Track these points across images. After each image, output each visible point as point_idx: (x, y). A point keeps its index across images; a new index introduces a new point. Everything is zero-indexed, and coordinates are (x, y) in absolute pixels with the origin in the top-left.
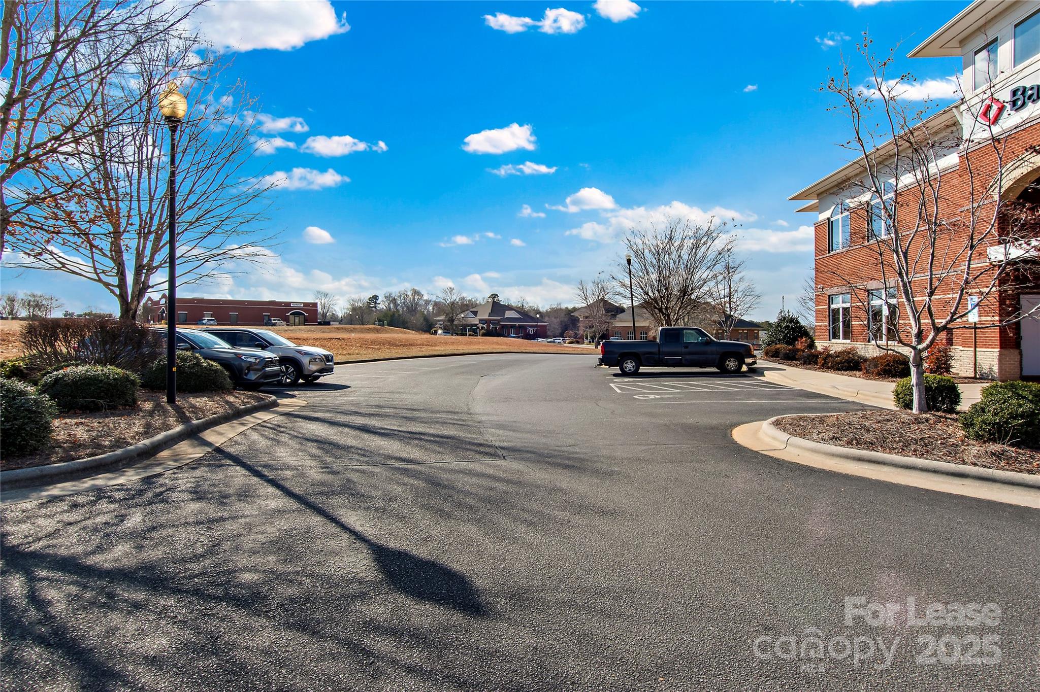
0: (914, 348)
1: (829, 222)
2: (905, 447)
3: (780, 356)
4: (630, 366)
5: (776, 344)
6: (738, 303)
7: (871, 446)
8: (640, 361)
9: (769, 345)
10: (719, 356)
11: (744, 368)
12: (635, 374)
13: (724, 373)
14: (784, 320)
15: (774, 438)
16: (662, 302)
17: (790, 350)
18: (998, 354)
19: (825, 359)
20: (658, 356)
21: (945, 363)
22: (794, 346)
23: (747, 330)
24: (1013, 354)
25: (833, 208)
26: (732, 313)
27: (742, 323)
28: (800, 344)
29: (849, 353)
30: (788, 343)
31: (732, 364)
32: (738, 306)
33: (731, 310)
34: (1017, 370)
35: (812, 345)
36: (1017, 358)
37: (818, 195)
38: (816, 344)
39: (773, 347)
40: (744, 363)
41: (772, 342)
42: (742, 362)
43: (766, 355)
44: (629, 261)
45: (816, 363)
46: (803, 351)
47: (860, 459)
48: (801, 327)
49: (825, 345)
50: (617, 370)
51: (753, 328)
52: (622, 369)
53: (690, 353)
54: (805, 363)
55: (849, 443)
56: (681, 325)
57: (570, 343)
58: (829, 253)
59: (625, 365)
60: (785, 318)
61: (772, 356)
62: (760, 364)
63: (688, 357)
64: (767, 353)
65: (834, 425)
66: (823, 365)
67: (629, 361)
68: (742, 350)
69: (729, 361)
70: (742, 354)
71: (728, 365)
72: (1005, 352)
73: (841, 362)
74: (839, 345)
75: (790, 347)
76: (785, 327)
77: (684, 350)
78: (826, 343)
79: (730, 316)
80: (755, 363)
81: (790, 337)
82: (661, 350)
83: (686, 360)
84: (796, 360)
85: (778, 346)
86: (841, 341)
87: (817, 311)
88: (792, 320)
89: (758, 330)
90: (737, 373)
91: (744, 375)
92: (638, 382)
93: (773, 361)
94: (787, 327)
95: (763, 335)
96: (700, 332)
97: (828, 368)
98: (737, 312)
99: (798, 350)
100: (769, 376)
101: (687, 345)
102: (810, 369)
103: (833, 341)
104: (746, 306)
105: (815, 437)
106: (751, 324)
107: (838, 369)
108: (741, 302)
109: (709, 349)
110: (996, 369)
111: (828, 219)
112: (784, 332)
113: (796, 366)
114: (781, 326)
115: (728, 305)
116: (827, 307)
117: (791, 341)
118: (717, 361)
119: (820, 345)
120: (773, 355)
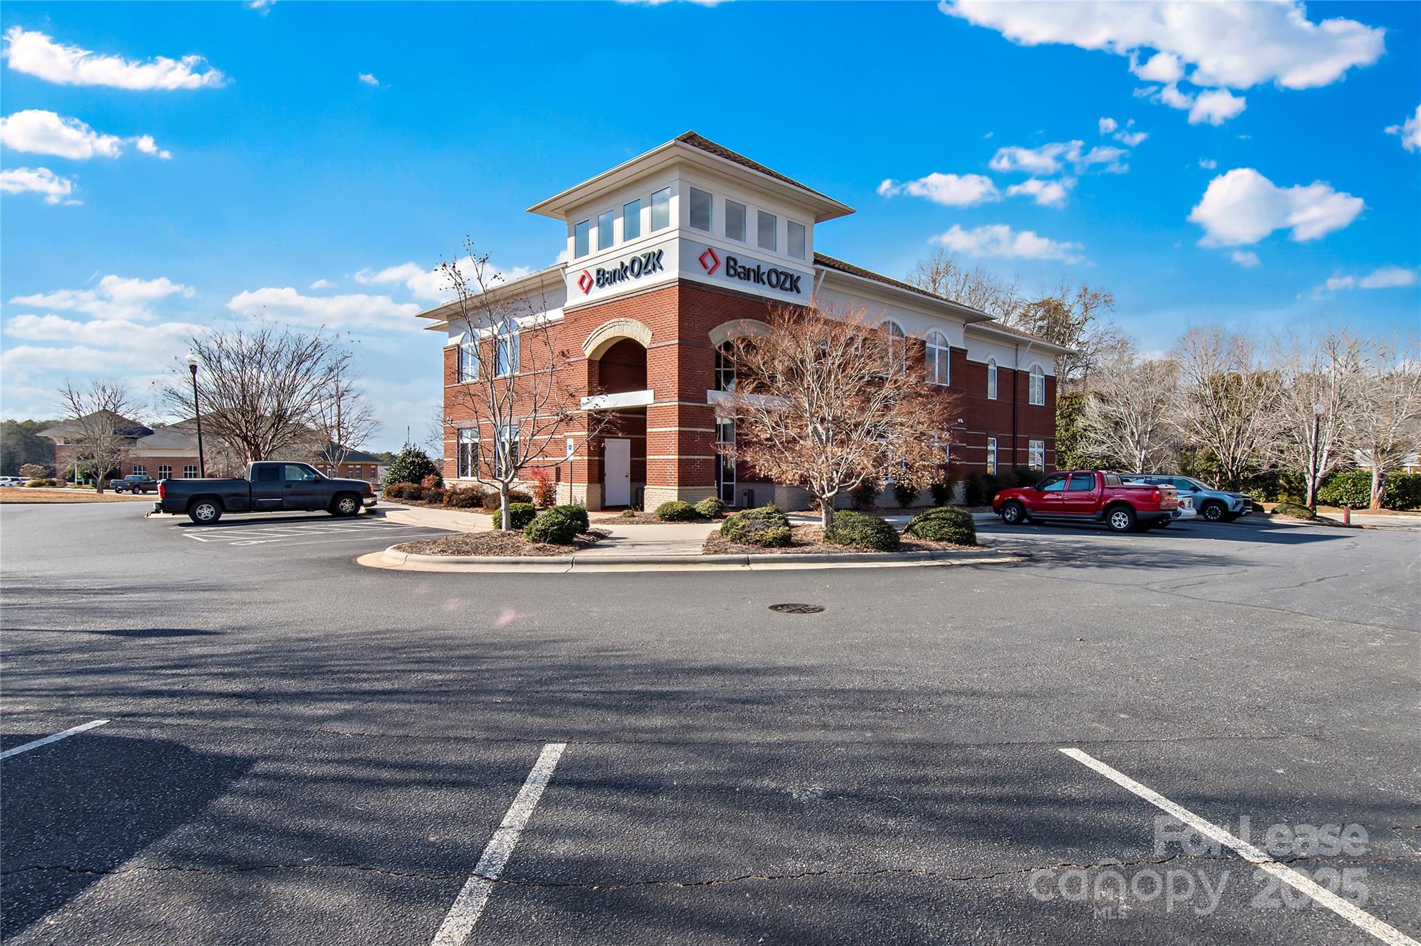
0: (503, 482)
1: (459, 349)
2: (490, 551)
3: (404, 495)
4: (206, 512)
5: (400, 482)
6: (350, 430)
7: (467, 553)
8: (221, 504)
9: (391, 483)
10: (331, 497)
11: (362, 510)
12: (214, 522)
13: (337, 515)
14: (409, 455)
15: (396, 558)
16: (247, 428)
17: (415, 489)
18: (586, 488)
19: (450, 497)
20: (248, 498)
21: (550, 497)
22: (420, 484)
23: (361, 465)
24: (598, 487)
25: (463, 333)
26: (342, 443)
27: (355, 456)
28: (427, 482)
29: (473, 490)
30: (413, 481)
31: (347, 505)
32: (350, 433)
33: (340, 439)
34: (599, 500)
35: (439, 484)
36: (599, 491)
37: (448, 316)
38: (445, 482)
39: (397, 485)
40: (362, 504)
41: (395, 480)
42: (359, 503)
43: (388, 496)
44: (194, 369)
45: (441, 501)
46: (429, 489)
47: (458, 562)
48: (428, 462)
49: (453, 482)
50: (186, 518)
51: (368, 463)
52: (193, 516)
53: (292, 494)
54: (430, 502)
55: (453, 553)
56: (277, 459)
57: (33, 486)
58: (459, 382)
59: (198, 511)
60: (410, 452)
61: (395, 496)
62: (380, 505)
63: (290, 498)
64: (389, 493)
65: (444, 543)
66: (448, 502)
67: (205, 506)
68: (359, 489)
69: (344, 502)
70: (358, 494)
71: (342, 507)
72: (591, 486)
73: (465, 500)
74: (467, 482)
75: (416, 485)
76: (411, 462)
77: (285, 490)
78: (454, 481)
79: (340, 446)
80: (374, 503)
81: (415, 474)
82: (253, 490)
83: (288, 502)
84: (421, 499)
85: (402, 485)
86: (469, 478)
87: (446, 445)
88: (418, 455)
89: (376, 465)
90: (354, 515)
91: (361, 517)
92: (224, 530)
93: (396, 502)
94: (413, 462)
95: (383, 472)
96: (304, 468)
97: (453, 506)
98: (349, 442)
99: (424, 489)
100: (391, 517)
101: (289, 484)
102: (435, 508)
103: (462, 478)
104: (361, 434)
105: (428, 552)
106: (366, 456)
107: (463, 507)
108: (355, 428)
109: (319, 488)
110: (585, 500)
111: (458, 346)
112: (409, 469)
113: (421, 505)
114: (405, 461)
115: (335, 431)
116: (456, 441)
117: (417, 479)
118: (329, 502)
119: (448, 483)
120: (397, 495)
